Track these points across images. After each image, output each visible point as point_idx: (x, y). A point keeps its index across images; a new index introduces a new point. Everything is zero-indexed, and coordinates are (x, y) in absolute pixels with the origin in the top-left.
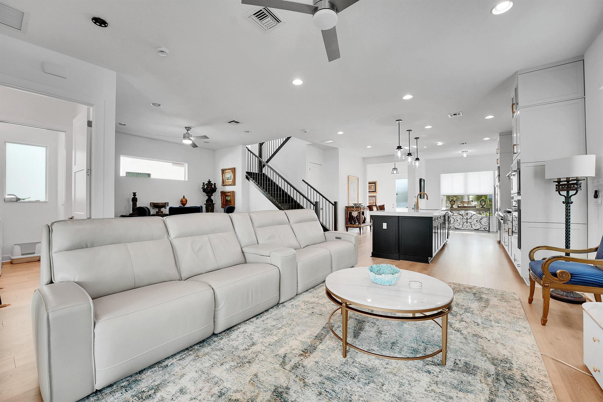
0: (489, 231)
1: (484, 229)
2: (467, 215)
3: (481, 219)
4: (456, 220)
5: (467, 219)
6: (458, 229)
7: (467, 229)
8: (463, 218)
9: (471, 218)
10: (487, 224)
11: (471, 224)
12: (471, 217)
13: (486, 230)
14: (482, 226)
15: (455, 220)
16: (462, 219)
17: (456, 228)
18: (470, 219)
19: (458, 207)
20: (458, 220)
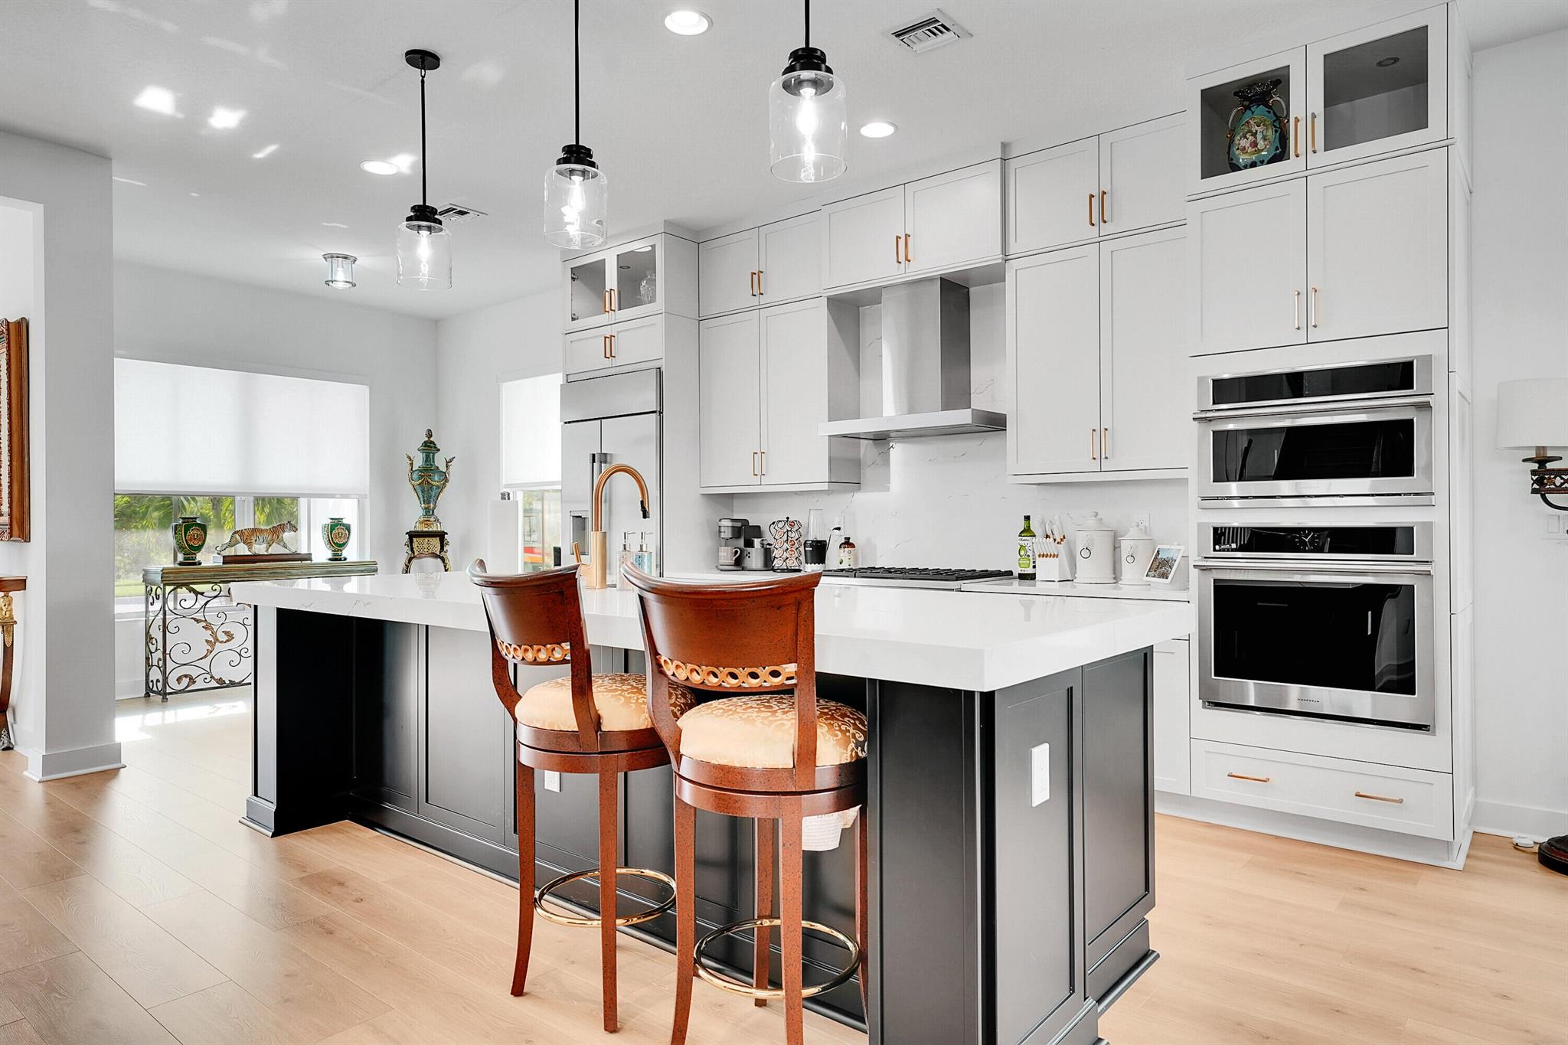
4: (222, 637)
6: (233, 684)
15: (214, 635)
17: (220, 681)
19: (227, 560)
20: (230, 636)
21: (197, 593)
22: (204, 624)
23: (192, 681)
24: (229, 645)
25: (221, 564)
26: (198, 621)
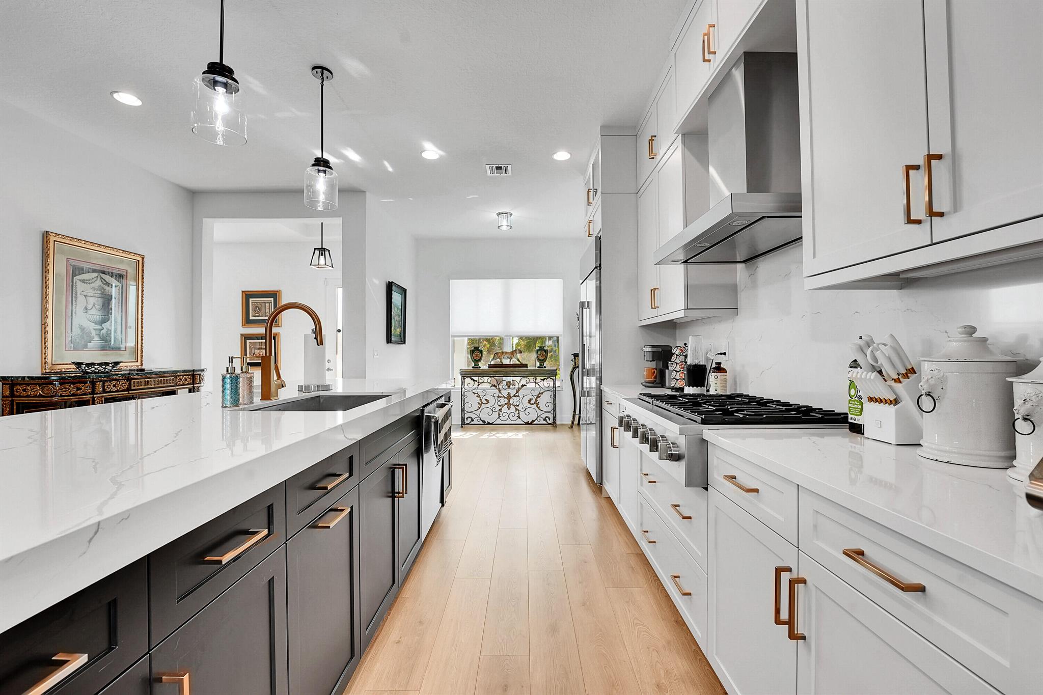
0: (554, 424)
1: (545, 420)
2: (509, 387)
3: (538, 397)
4: (484, 402)
5: (509, 397)
6: (489, 423)
7: (508, 422)
8: (500, 395)
9: (517, 394)
10: (550, 408)
11: (517, 410)
12: (517, 392)
13: (549, 424)
14: (540, 413)
15: (481, 400)
16: (499, 397)
17: (484, 421)
18: (515, 396)
19: (490, 366)
20: (488, 401)
21: (474, 380)
22: (477, 395)
23: (472, 420)
24: (488, 405)
25: (487, 368)
26: (474, 393)
